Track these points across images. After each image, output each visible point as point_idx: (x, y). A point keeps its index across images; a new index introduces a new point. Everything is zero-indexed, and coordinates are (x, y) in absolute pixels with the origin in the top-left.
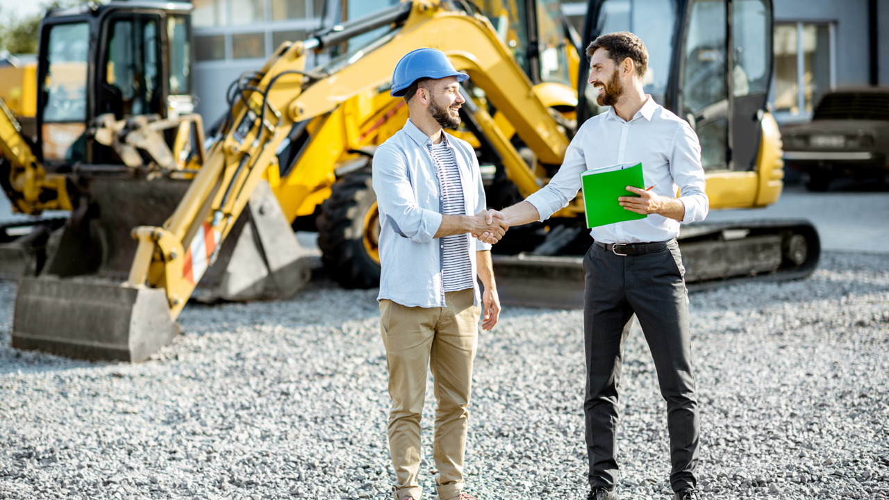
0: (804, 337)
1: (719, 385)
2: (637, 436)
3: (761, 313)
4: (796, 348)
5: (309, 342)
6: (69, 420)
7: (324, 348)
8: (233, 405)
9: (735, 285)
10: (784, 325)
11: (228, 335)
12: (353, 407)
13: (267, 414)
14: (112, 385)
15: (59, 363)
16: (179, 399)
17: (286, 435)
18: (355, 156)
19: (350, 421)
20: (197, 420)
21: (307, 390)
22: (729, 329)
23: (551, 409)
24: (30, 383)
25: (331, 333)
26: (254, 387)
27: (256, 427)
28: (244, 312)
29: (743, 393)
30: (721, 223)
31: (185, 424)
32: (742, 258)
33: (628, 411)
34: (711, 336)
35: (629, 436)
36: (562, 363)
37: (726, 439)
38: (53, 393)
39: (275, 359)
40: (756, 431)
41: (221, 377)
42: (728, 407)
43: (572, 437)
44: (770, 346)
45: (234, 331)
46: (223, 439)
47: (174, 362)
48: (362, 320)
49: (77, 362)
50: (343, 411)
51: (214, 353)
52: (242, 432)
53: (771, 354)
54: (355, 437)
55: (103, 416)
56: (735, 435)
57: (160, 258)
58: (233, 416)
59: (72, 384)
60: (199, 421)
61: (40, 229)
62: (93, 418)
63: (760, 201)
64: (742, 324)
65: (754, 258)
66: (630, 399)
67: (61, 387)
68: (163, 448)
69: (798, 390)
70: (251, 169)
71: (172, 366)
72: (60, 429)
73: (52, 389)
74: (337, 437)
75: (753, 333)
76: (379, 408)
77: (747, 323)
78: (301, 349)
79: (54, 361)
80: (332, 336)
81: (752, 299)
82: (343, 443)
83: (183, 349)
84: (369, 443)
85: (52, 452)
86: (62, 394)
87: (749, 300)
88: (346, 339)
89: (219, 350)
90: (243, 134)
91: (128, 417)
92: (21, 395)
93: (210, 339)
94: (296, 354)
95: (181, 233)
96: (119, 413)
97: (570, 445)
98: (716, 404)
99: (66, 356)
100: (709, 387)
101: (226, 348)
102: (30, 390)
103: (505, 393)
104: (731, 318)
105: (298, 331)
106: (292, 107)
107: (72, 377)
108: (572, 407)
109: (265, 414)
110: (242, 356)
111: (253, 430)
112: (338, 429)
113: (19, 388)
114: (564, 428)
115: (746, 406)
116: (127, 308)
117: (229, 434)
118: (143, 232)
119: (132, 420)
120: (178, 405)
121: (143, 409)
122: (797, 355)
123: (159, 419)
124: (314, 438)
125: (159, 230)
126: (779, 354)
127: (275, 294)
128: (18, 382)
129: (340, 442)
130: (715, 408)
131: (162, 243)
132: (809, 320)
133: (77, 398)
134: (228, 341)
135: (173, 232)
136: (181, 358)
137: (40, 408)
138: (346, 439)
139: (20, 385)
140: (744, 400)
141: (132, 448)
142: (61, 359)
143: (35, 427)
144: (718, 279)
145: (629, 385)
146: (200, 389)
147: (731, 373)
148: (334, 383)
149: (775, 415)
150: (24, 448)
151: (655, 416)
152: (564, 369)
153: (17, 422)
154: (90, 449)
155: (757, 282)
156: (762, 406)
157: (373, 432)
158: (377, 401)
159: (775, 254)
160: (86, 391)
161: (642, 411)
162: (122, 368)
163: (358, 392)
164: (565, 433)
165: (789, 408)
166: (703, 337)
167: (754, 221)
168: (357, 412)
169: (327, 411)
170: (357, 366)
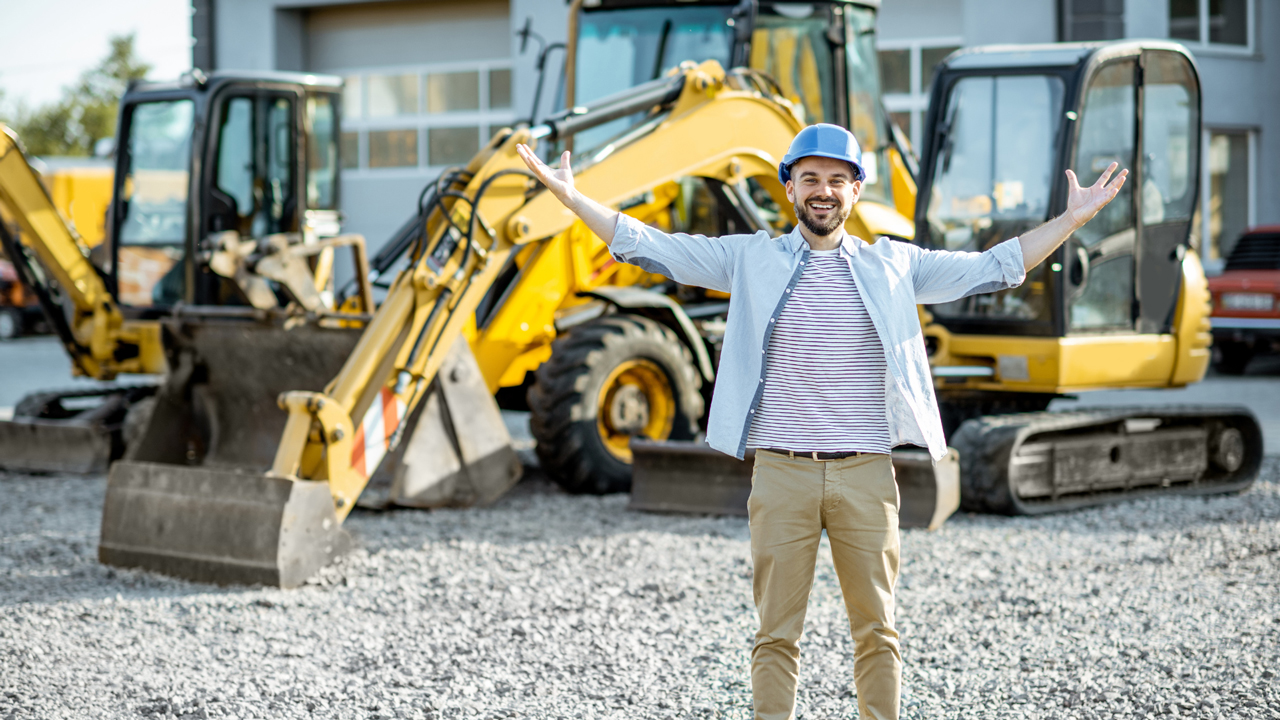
0: (1259, 570)
1: (1149, 633)
2: (1047, 699)
3: (1190, 536)
4: (1250, 585)
5: (533, 565)
6: (206, 665)
7: (558, 574)
8: (444, 648)
9: (1143, 499)
10: (1226, 553)
11: (411, 553)
12: (621, 654)
13: (498, 661)
14: (259, 617)
15: (173, 587)
16: (362, 638)
17: (534, 690)
18: (585, 301)
19: (621, 672)
20: (395, 667)
21: (549, 628)
22: (1146, 558)
23: (911, 662)
24: (138, 613)
25: (565, 553)
26: (469, 624)
27: (486, 678)
28: (427, 523)
29: (1187, 645)
30: (1124, 408)
31: (379, 673)
32: (1152, 460)
33: (1024, 666)
34: (1122, 567)
35: (1035, 698)
36: (913, 599)
37: (1179, 705)
38: (174, 627)
39: (491, 587)
40: (1220, 694)
41: (414, 610)
42: (1169, 663)
43: (953, 699)
44: (1212, 582)
45: (420, 549)
46: (441, 692)
47: (341, 588)
48: (604, 537)
49: (198, 585)
50: (607, 658)
51: (398, 578)
52: (468, 684)
53: (1216, 593)
54: (634, 693)
55: (255, 660)
56: (1192, 700)
57: (320, 438)
58: (448, 662)
59: (199, 616)
60: (399, 668)
61: (113, 400)
62: (240, 662)
63: (1178, 378)
64: (1164, 551)
65: (1169, 461)
66: (1024, 649)
67: (183, 619)
68: (358, 703)
69: (1267, 642)
70: (451, 311)
71: (340, 593)
72: (196, 675)
73: (172, 622)
74: (606, 693)
75: (1182, 564)
76: (659, 656)
77: (1172, 551)
78: (522, 575)
79: (165, 584)
80: (567, 558)
81: (1172, 518)
82: (617, 701)
83: (351, 571)
84: (657, 702)
85: (196, 704)
86: (187, 628)
87: (1166, 520)
88: (586, 562)
89: (404, 573)
90: (442, 261)
91: (292, 662)
92: (127, 629)
93: (386, 558)
94: (518, 580)
95: (350, 402)
96: (276, 656)
97: (951, 709)
98: (1151, 657)
99: (183, 578)
100: (1137, 635)
101: (414, 571)
102: (139, 622)
103: (840, 638)
104: (1145, 543)
105: (514, 550)
106: (512, 222)
107: (198, 605)
108: (942, 659)
109: (495, 661)
110: (441, 581)
111: (482, 682)
112: (608, 683)
113: (122, 619)
114: (939, 686)
115: (1195, 663)
116: (275, 507)
117: (449, 686)
118: (295, 399)
119: (298, 665)
120: (362, 646)
121: (311, 651)
122: (1253, 595)
123: (337, 665)
124: (574, 694)
125: (318, 397)
126: (1227, 593)
127: (470, 498)
128: (120, 611)
129: (613, 700)
130: (1150, 664)
131: (323, 415)
132: (1261, 548)
133: (211, 635)
134: (414, 561)
135: (339, 400)
136: (351, 583)
137: (157, 646)
138: (623, 696)
139: (124, 615)
140: (1192, 654)
141: (313, 702)
142: (176, 582)
143: (158, 672)
144: (1118, 490)
145: (1018, 631)
146: (389, 625)
147: (1163, 617)
148: (586, 620)
149: (1241, 675)
150: (151, 700)
151: (1065, 674)
152: (917, 609)
153: (130, 664)
154: (252, 702)
155: (1174, 495)
156: (1218, 662)
157: (659, 687)
158: (655, 646)
159: (1198, 456)
160: (222, 625)
161: (1045, 666)
162: (269, 595)
163: (626, 635)
164: (941, 693)
165: (1259, 666)
166: (1111, 568)
167: (1168, 407)
168: (628, 660)
169: (585, 657)
170: (612, 599)
